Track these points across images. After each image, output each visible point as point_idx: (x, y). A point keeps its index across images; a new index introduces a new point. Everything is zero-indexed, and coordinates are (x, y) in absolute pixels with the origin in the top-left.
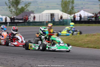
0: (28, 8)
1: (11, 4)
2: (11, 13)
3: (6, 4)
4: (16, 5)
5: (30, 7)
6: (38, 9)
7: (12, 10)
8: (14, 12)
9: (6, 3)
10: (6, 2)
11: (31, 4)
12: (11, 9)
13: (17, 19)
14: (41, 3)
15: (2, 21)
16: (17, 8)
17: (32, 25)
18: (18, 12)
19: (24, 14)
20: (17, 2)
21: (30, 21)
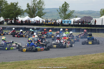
1: (61, 11)
7: (62, 15)
9: (58, 10)
16: (65, 14)
20: (65, 10)
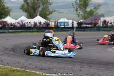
0: (98, 11)
1: (78, 6)
2: (79, 17)
3: (73, 6)
4: (84, 8)
5: (100, 9)
6: (109, 12)
8: (81, 15)
10: (73, 4)
11: (101, 7)
12: (78, 12)
13: (85, 24)
14: (113, 5)
15: (68, 26)
16: (85, 11)
17: (102, 30)
18: (86, 15)
19: (93, 18)
20: (85, 4)
21: (100, 26)
